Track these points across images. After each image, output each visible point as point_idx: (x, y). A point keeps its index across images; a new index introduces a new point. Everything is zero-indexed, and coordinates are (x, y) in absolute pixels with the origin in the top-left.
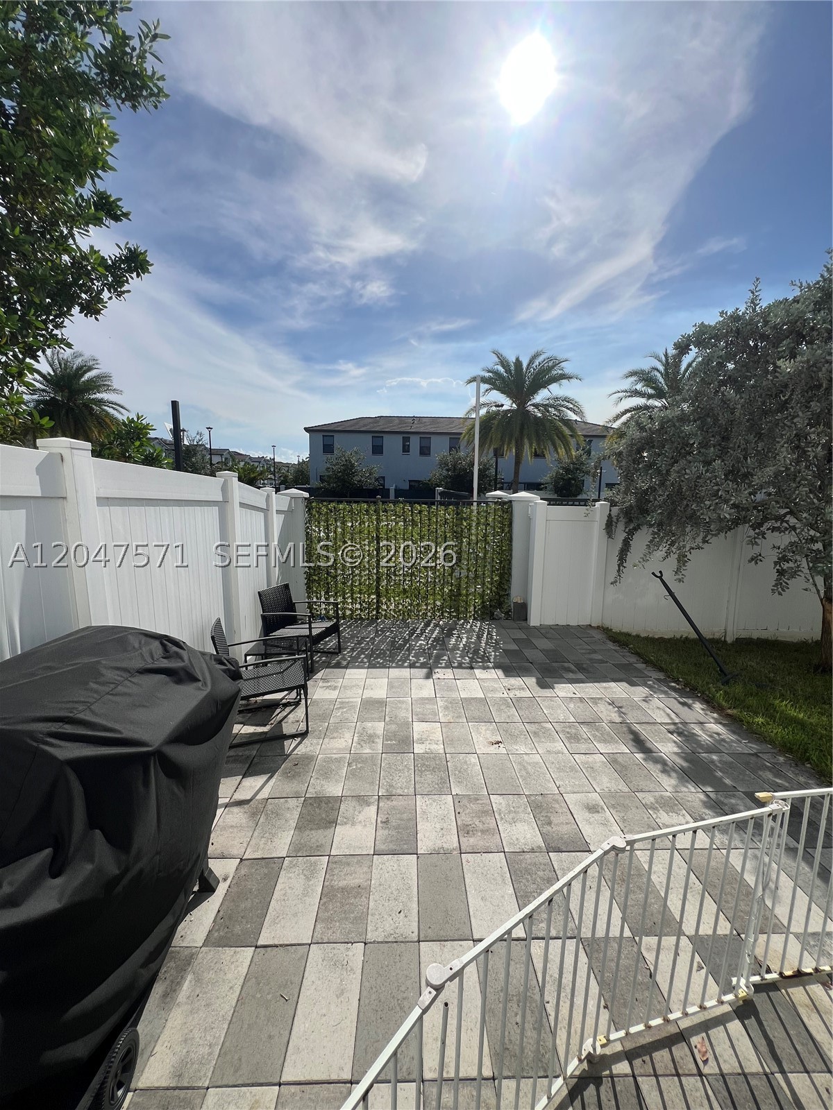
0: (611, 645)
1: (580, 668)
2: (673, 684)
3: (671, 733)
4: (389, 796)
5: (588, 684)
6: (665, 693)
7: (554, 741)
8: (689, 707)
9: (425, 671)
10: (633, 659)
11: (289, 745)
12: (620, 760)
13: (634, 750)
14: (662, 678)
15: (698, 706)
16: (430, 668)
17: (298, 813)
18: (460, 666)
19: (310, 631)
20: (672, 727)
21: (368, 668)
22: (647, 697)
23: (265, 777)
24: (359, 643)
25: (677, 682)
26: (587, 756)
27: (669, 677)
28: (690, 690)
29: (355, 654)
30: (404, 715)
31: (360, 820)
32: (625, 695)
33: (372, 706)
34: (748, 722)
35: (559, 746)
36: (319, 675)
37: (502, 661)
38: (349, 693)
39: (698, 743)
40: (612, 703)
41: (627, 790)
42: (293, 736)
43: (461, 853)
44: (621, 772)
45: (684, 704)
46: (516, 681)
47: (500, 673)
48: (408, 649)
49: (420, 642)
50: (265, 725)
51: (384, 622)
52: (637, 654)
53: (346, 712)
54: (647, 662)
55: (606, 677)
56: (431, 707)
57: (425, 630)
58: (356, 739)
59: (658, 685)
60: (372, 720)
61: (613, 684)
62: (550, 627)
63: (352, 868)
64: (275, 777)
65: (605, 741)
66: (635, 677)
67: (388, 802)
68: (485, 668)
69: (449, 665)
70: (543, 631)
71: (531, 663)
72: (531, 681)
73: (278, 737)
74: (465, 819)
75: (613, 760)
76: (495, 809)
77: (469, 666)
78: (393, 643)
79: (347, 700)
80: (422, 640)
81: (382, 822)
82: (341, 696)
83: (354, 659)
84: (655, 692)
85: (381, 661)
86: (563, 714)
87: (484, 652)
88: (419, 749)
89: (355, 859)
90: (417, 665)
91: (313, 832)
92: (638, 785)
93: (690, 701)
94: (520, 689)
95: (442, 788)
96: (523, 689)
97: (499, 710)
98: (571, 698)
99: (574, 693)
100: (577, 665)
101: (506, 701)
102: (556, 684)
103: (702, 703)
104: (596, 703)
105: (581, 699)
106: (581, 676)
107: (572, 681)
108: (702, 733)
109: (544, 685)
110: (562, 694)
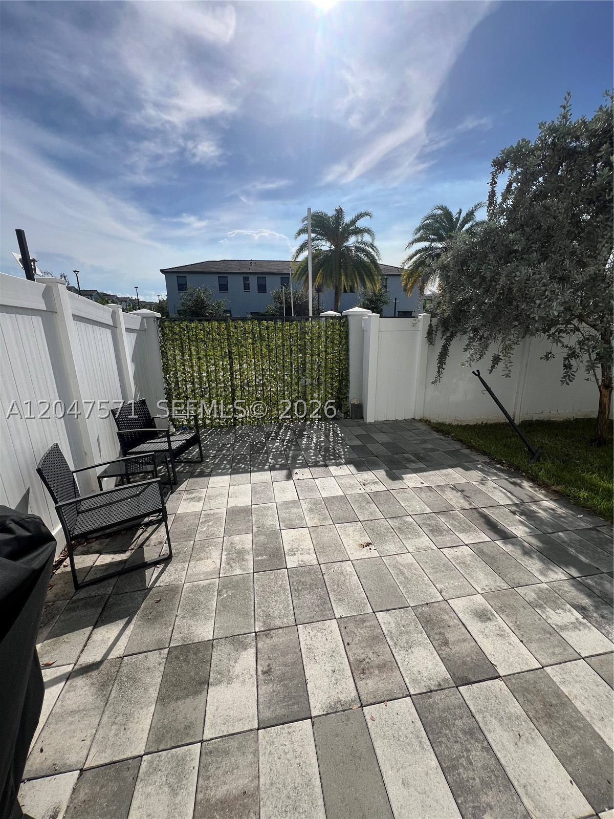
1: (420, 459)
2: (499, 466)
3: (514, 513)
4: (267, 632)
5: (431, 473)
6: (495, 475)
7: (420, 536)
8: (520, 486)
9: (285, 472)
10: (458, 446)
11: (151, 575)
12: (485, 549)
14: (489, 460)
15: (526, 484)
16: (289, 469)
17: (161, 674)
18: (316, 465)
19: (170, 445)
20: (513, 508)
21: (231, 474)
22: (482, 480)
23: (121, 624)
24: (221, 450)
25: (503, 463)
26: (455, 549)
27: (494, 459)
29: (217, 461)
30: (271, 523)
31: (236, 673)
32: (464, 481)
33: (238, 515)
34: (575, 497)
36: (183, 486)
37: (351, 456)
38: (214, 503)
39: (540, 519)
40: (454, 488)
42: (155, 564)
43: (362, 707)
44: (491, 564)
45: (515, 484)
46: (368, 476)
47: (352, 468)
48: (266, 452)
49: (276, 444)
50: (125, 552)
51: (240, 428)
52: (461, 440)
53: (212, 526)
54: (470, 447)
55: (444, 464)
56: (295, 510)
57: (279, 432)
58: (224, 557)
59: (487, 467)
60: (240, 533)
61: (450, 471)
64: (134, 621)
65: (465, 531)
66: (466, 462)
68: (338, 465)
69: (305, 465)
70: (378, 427)
71: (377, 456)
72: (382, 473)
73: (139, 567)
74: (356, 651)
77: (323, 463)
78: (252, 447)
79: (212, 512)
80: (277, 442)
81: (263, 672)
82: (206, 508)
83: (217, 466)
84: (488, 475)
85: (243, 466)
86: (418, 505)
87: (334, 449)
88: (291, 562)
90: (277, 466)
92: (514, 578)
93: (519, 481)
94: (374, 483)
95: (324, 610)
96: (376, 483)
97: (361, 507)
98: (421, 488)
99: (422, 483)
100: (415, 455)
101: (365, 496)
102: (404, 474)
103: (528, 482)
104: (443, 491)
105: (429, 488)
106: (421, 465)
107: (416, 471)
108: (540, 511)
109: (393, 477)
110: (411, 485)
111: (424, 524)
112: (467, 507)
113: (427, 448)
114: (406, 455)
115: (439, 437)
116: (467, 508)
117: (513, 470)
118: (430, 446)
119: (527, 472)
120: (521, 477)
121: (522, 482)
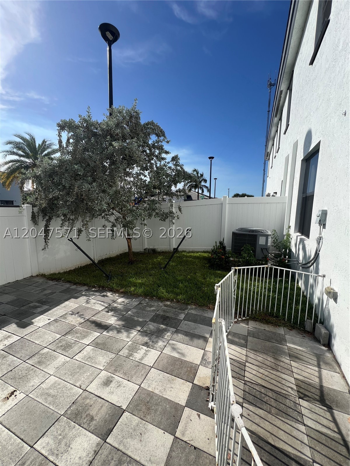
0: (51, 283)
1: (43, 303)
2: (93, 289)
3: (108, 312)
5: (53, 310)
6: (93, 295)
7: (56, 358)
8: (107, 296)
10: (68, 285)
12: (99, 342)
13: (100, 331)
14: (87, 288)
15: (109, 294)
20: (106, 310)
22: (87, 301)
25: (94, 287)
26: (82, 352)
27: (90, 287)
32: (77, 306)
35: (62, 359)
39: (120, 310)
40: (73, 313)
45: (104, 296)
52: (67, 281)
54: (75, 284)
59: (88, 292)
61: (67, 303)
65: (85, 337)
66: (75, 294)
84: (89, 297)
86: (51, 336)
92: (117, 348)
93: (105, 294)
98: (49, 323)
99: (49, 320)
100: (39, 302)
102: (33, 319)
103: (109, 292)
104: (66, 318)
105: (56, 321)
106: (45, 307)
107: (42, 313)
108: (118, 305)
110: (41, 324)
111: (58, 347)
112: (82, 320)
113: (47, 294)
114: (31, 305)
115: (54, 283)
116: (83, 322)
117: (101, 289)
118: (49, 291)
119: (108, 288)
120: (105, 291)
121: (107, 294)
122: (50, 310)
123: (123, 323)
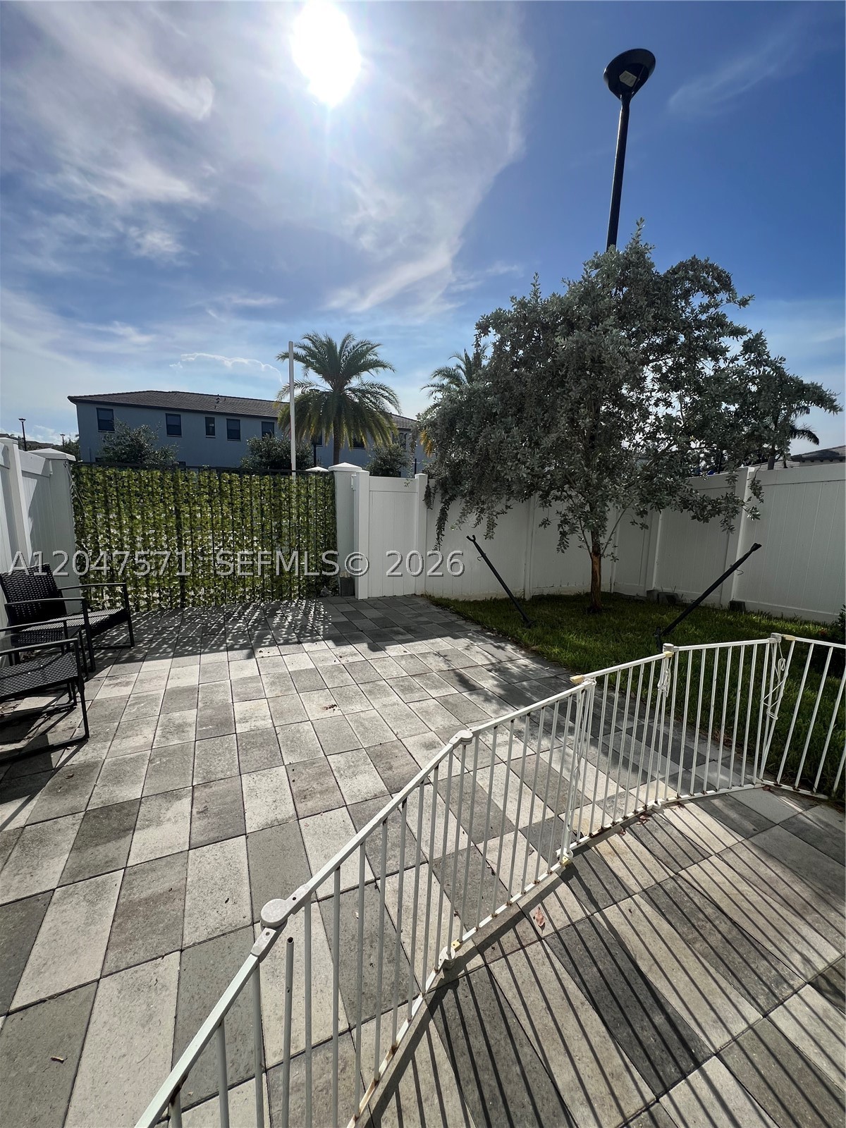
0: (434, 609)
1: (409, 630)
2: (489, 633)
3: (490, 671)
4: (207, 784)
5: (417, 643)
6: (482, 640)
7: (389, 695)
8: (503, 649)
9: (245, 652)
10: (454, 618)
11: (57, 758)
12: (450, 700)
13: (462, 689)
14: (480, 629)
15: (509, 647)
16: (252, 648)
17: (76, 832)
18: (287, 642)
20: (490, 667)
21: (173, 657)
22: (468, 646)
23: (18, 803)
24: (160, 633)
25: (492, 631)
26: (421, 702)
27: (485, 628)
28: (502, 636)
29: (154, 645)
30: (222, 698)
31: (168, 817)
32: (450, 647)
33: (180, 695)
34: (548, 653)
35: (395, 698)
38: (147, 686)
39: (512, 675)
40: (438, 654)
41: (459, 723)
42: (64, 746)
43: (298, 820)
44: (452, 710)
45: (498, 647)
46: (347, 649)
47: (330, 643)
48: (224, 634)
49: (238, 625)
50: (19, 741)
52: (458, 613)
53: (144, 707)
54: (466, 619)
55: (433, 635)
56: (254, 685)
57: (244, 613)
58: (159, 732)
59: (477, 635)
60: (181, 709)
61: (439, 640)
62: (378, 599)
63: (160, 873)
64: (37, 797)
65: (436, 687)
66: (458, 631)
67: (206, 790)
68: (313, 641)
69: (274, 643)
70: (371, 603)
71: (362, 631)
72: (363, 647)
73: (43, 750)
74: (300, 785)
75: (445, 703)
76: (333, 769)
77: (296, 641)
78: (204, 629)
79: (145, 694)
80: (240, 623)
81: (199, 813)
82: (137, 691)
83: (154, 651)
84: (475, 642)
85: (190, 649)
86: (396, 670)
87: (312, 627)
88: (242, 728)
89: (163, 862)
90: (237, 647)
91: (99, 847)
92: (468, 718)
93: (503, 645)
94: (352, 655)
95: (273, 760)
96: (355, 654)
97: (332, 677)
98: (402, 656)
99: (405, 652)
100: (404, 627)
101: (339, 667)
102: (387, 645)
103: (511, 645)
104: (426, 658)
105: (412, 656)
106: (410, 637)
107: (402, 642)
108: (514, 667)
109: (374, 648)
110: (392, 654)
111: (397, 685)
112: (446, 668)
113: (421, 621)
114: (395, 628)
117: (499, 636)
118: (424, 619)
119: (512, 639)
120: (506, 641)
121: (505, 645)
122: (412, 641)
123: (502, 692)
